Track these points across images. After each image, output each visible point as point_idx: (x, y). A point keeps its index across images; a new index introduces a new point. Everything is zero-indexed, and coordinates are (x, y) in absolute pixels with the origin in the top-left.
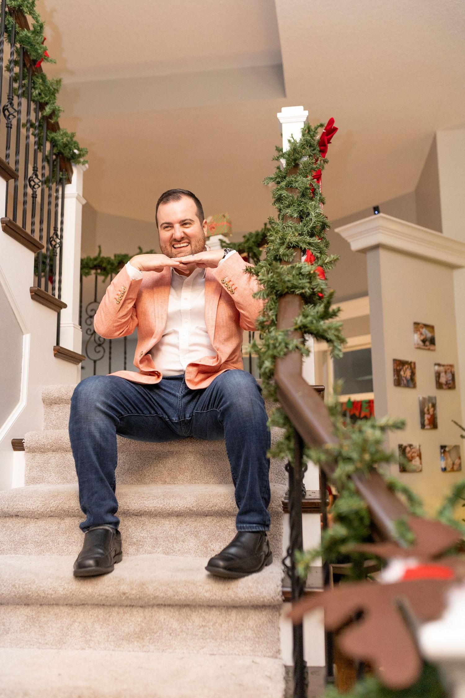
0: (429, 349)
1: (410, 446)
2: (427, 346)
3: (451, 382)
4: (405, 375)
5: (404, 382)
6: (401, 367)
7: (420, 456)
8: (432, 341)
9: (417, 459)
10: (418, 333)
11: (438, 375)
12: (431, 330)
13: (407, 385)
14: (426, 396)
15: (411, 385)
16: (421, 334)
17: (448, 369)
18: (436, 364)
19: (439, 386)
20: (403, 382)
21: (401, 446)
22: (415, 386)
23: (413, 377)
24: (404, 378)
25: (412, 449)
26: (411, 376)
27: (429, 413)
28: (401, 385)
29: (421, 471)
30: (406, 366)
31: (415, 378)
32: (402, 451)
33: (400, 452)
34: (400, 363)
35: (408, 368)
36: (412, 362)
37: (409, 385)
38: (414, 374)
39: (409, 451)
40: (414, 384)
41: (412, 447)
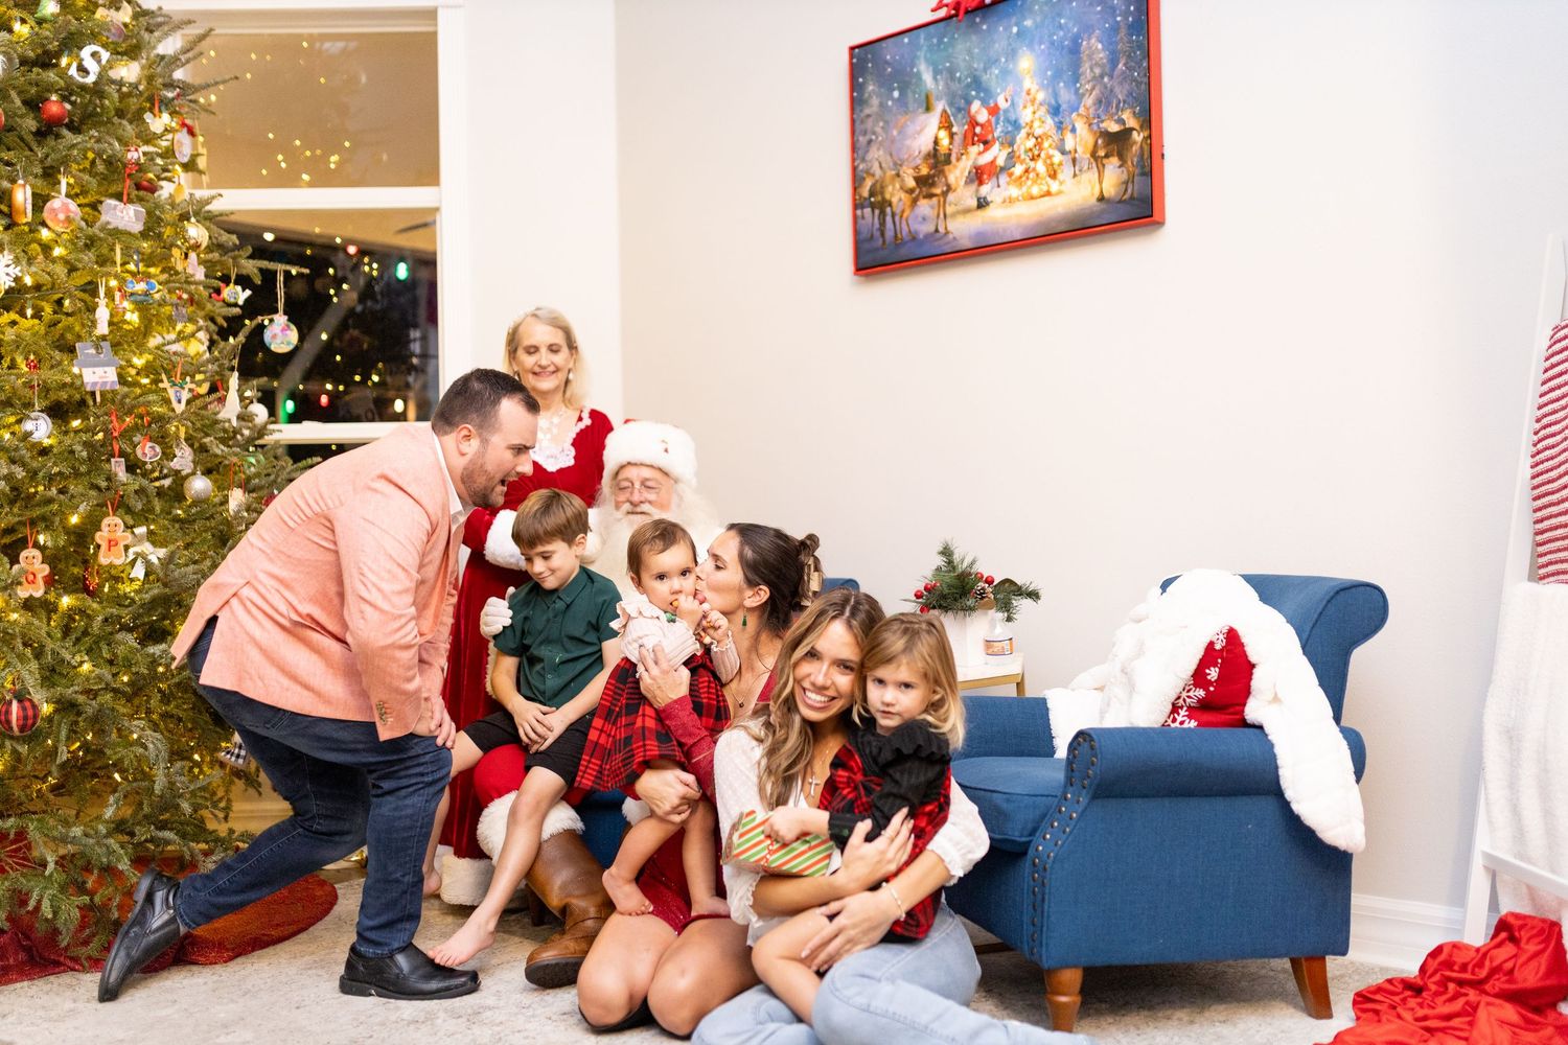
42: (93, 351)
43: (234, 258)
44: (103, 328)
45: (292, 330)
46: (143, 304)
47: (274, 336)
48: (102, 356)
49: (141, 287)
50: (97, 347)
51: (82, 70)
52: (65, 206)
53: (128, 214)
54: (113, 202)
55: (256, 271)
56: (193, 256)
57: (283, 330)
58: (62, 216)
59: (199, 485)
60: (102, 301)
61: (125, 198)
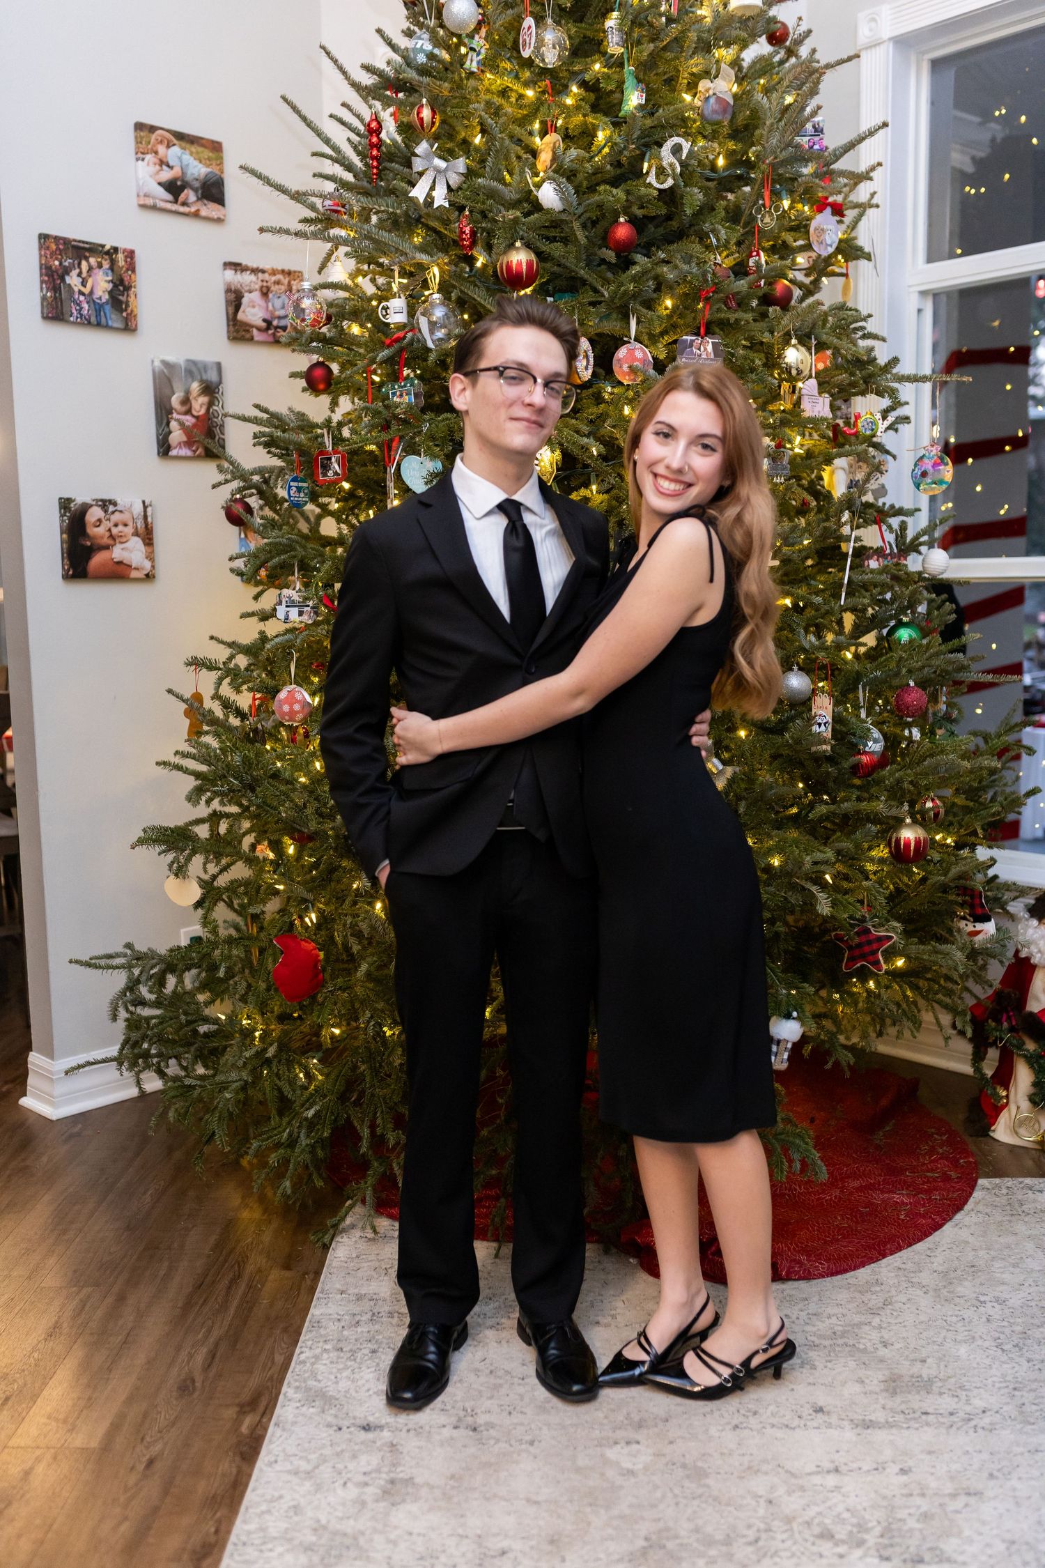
0: (196, 215)
1: (105, 504)
2: (184, 204)
3: (287, 322)
4: (86, 291)
5: (80, 310)
6: (67, 262)
7: (147, 536)
8: (213, 191)
9: (136, 544)
10: (148, 157)
11: (235, 299)
12: (207, 153)
13: (93, 319)
14: (177, 357)
15: (115, 320)
16: (163, 163)
17: (278, 283)
18: (228, 265)
19: (239, 332)
20: (75, 312)
21: (65, 504)
22: (129, 326)
23: (123, 299)
24: (82, 298)
25: (113, 512)
26: (110, 293)
27: (188, 412)
28: (66, 317)
29: (149, 577)
30: (92, 260)
31: (132, 299)
32: (69, 518)
33: (63, 521)
34: (66, 249)
35: (100, 266)
36: (116, 250)
37: (103, 321)
38: (128, 288)
39: (100, 520)
40: (126, 320)
41: (111, 508)
45: (947, 464)
47: (924, 474)
51: (661, 172)
52: (631, 351)
53: (706, 351)
54: (690, 338)
56: (809, 387)
57: (935, 465)
58: (625, 367)
59: (795, 683)
61: (702, 331)
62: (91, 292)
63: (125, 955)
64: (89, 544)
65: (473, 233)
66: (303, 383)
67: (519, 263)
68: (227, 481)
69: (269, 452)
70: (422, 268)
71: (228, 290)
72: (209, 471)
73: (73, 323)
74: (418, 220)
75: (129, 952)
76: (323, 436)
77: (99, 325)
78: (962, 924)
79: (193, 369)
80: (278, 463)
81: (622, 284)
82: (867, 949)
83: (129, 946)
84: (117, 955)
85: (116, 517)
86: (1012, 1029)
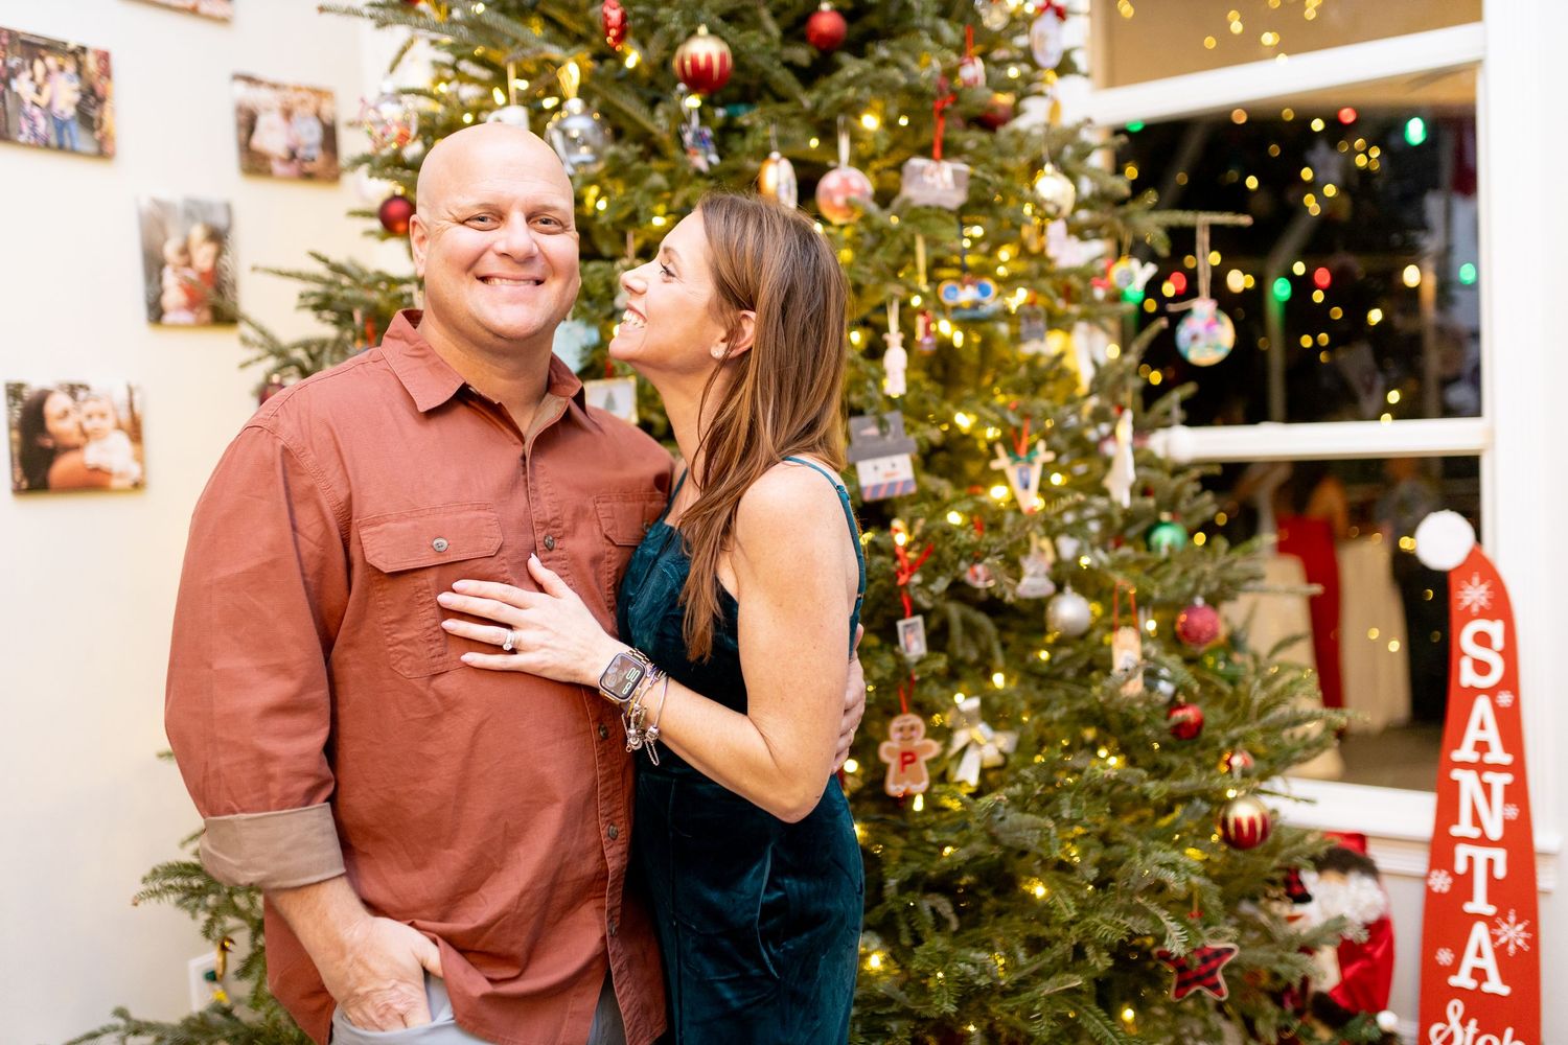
0: (194, 11)
1: (73, 390)
3: (316, 153)
4: (43, 100)
5: (33, 128)
6: (14, 62)
7: (135, 431)
9: (118, 441)
11: (248, 122)
13: (53, 140)
14: (174, 194)
15: (83, 141)
17: (303, 102)
18: (234, 77)
19: (255, 163)
20: (26, 130)
21: (15, 391)
22: (103, 152)
23: (95, 113)
24: (36, 111)
25: (85, 401)
26: (78, 106)
27: (189, 264)
28: (13, 135)
29: (137, 486)
30: (51, 61)
31: (107, 116)
32: (20, 410)
33: (11, 414)
34: (12, 44)
35: (61, 69)
36: (84, 50)
37: (67, 143)
38: (101, 101)
39: (65, 414)
40: (101, 143)
41: (82, 394)
42: (873, 431)
43: (1125, 218)
44: (895, 384)
45: (1223, 325)
46: (970, 321)
47: (1195, 338)
48: (889, 438)
49: (967, 295)
50: (882, 424)
52: (845, 182)
53: (942, 179)
54: (917, 162)
55: (1160, 233)
56: (1056, 229)
57: (1209, 326)
58: (839, 200)
59: (1071, 610)
60: (894, 337)
61: (937, 152)
62: (49, 105)
63: (116, 1029)
64: (49, 443)
65: (624, 18)
66: (376, 225)
67: (709, 59)
68: (259, 359)
69: (319, 317)
70: (550, 66)
71: (240, 109)
72: (224, 344)
73: (27, 145)
74: (533, 8)
75: (121, 1022)
76: (410, 295)
77: (61, 148)
78: (1275, 907)
79: (193, 210)
80: (329, 332)
81: (827, 92)
82: (1204, 970)
83: (121, 1013)
84: (105, 1031)
85: (89, 407)
86: (1299, 1013)
